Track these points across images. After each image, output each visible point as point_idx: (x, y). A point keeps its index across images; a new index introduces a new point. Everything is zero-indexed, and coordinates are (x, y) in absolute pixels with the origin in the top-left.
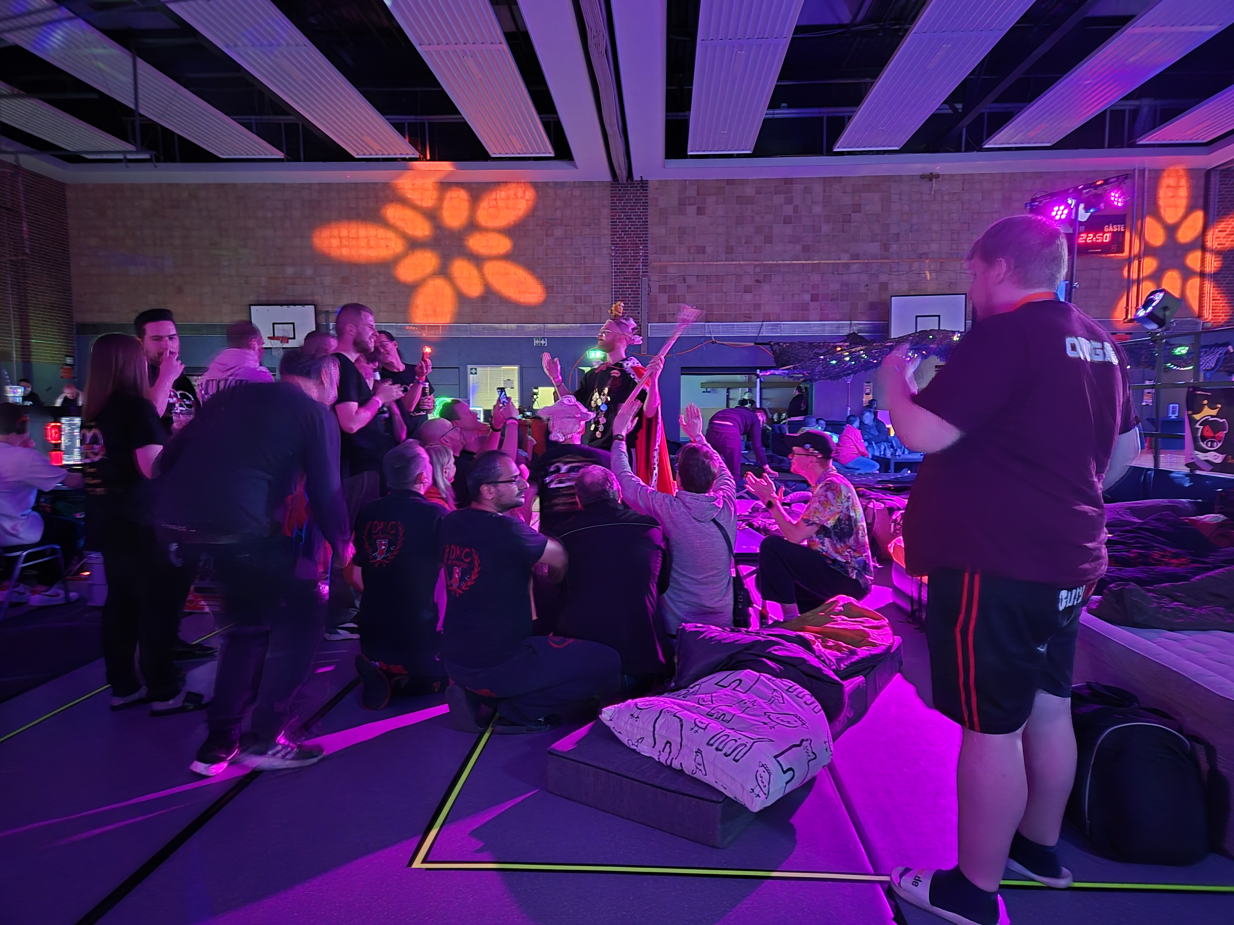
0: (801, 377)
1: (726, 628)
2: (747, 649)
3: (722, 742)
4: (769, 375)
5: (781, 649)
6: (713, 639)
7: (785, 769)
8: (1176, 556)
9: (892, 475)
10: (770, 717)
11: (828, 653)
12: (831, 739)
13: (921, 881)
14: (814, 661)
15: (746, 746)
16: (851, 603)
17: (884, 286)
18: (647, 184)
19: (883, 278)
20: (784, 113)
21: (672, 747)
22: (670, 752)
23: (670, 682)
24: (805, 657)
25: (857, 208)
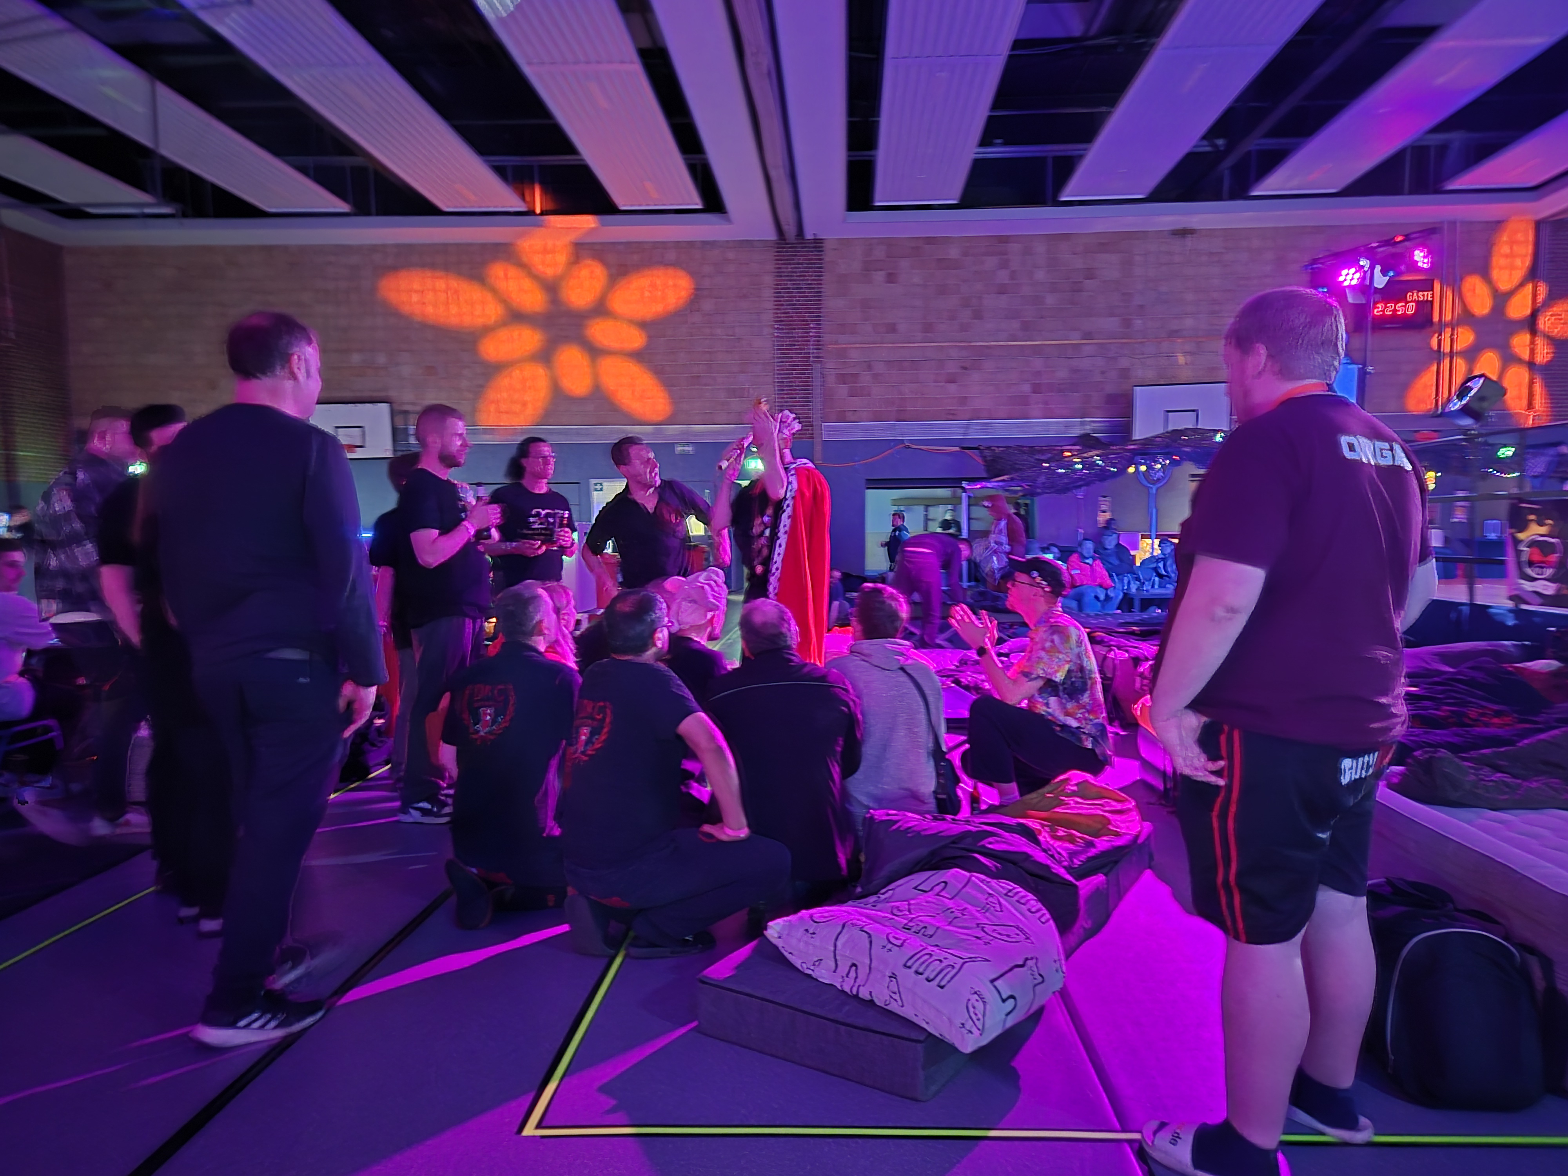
0: (1020, 490)
1: (926, 816)
2: (953, 843)
3: (923, 963)
4: (980, 488)
5: (997, 842)
6: (909, 831)
7: (1004, 997)
8: (1498, 714)
9: (1137, 616)
10: (985, 929)
11: (1059, 846)
12: (1063, 957)
13: (1180, 1138)
14: (1040, 856)
15: (953, 967)
16: (1087, 781)
17: (1125, 373)
18: (822, 243)
19: (1124, 363)
20: (996, 152)
21: (858, 971)
22: (856, 978)
23: (855, 887)
24: (1028, 850)
25: (1090, 274)
